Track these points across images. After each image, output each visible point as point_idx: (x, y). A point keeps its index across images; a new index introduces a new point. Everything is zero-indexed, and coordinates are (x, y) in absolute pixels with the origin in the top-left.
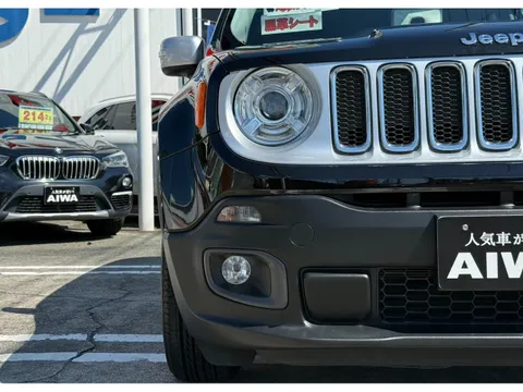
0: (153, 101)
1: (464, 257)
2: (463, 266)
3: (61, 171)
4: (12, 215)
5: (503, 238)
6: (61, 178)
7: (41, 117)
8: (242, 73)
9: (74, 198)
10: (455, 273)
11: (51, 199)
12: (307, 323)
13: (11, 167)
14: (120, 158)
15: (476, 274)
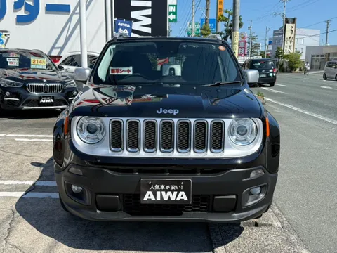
0: (88, 56)
1: (149, 193)
2: (149, 196)
3: (46, 89)
4: (25, 107)
5: (162, 187)
6: (46, 92)
7: (41, 62)
8: (79, 117)
9: (52, 101)
10: (146, 198)
11: (42, 101)
12: (98, 211)
13: (24, 87)
14: (73, 83)
15: (153, 198)
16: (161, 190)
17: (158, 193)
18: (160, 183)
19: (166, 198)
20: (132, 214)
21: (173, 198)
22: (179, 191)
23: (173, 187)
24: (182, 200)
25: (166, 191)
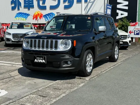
16: (39, 59)
17: (38, 60)
18: (38, 57)
19: (40, 62)
20: (34, 66)
21: (41, 62)
22: (43, 59)
23: (41, 58)
24: (44, 62)
25: (40, 59)
